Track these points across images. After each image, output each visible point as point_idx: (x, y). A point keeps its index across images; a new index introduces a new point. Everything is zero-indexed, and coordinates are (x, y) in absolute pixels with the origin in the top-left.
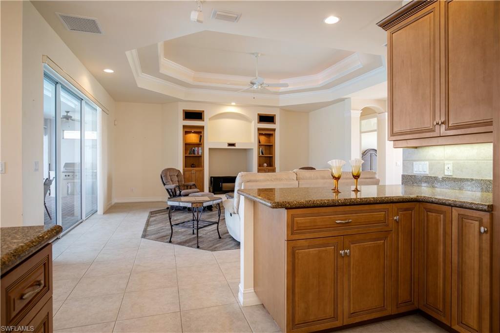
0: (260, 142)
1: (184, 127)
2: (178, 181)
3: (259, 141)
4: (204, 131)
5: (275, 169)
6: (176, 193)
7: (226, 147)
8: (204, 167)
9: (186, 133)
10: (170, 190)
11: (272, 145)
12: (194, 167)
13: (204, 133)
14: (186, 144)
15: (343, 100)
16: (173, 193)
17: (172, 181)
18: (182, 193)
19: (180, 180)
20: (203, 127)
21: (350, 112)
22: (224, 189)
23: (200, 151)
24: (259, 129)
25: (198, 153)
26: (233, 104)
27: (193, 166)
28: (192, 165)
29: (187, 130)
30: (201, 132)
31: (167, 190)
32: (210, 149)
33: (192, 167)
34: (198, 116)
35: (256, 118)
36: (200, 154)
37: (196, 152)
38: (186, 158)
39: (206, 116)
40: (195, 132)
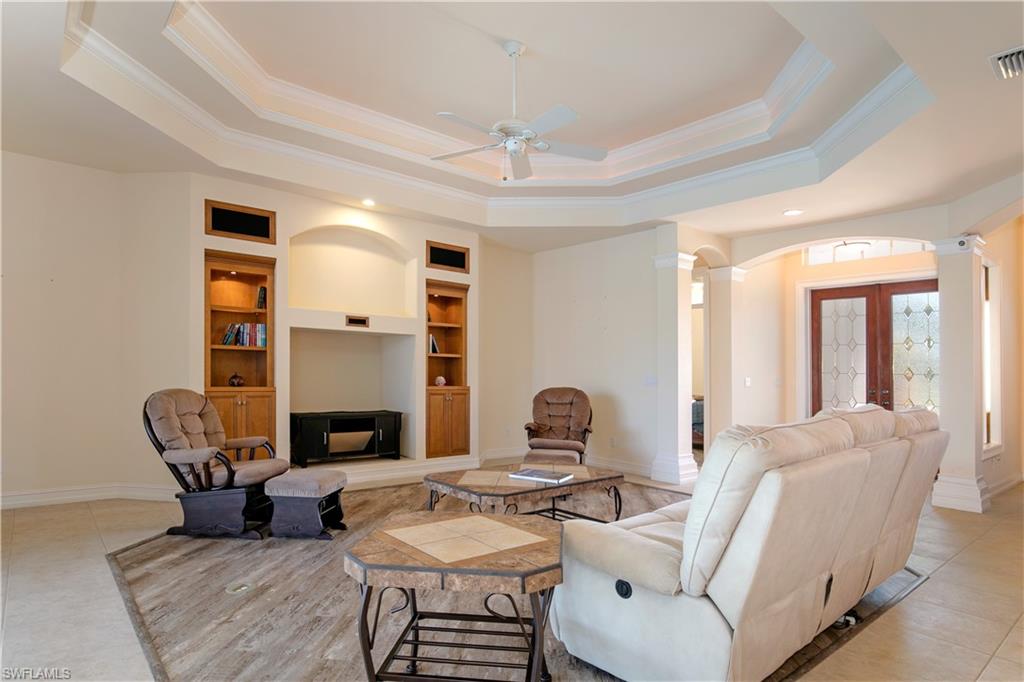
0: (429, 320)
1: (210, 255)
2: (205, 433)
3: (429, 315)
4: (273, 274)
5: (468, 389)
6: (209, 476)
7: (343, 326)
8: (273, 385)
9: (215, 275)
10: (183, 470)
11: (458, 330)
12: (239, 385)
13: (273, 282)
14: (213, 311)
15: (651, 226)
16: (197, 477)
17: (186, 433)
18: (237, 478)
19: (210, 430)
20: (271, 263)
21: (677, 255)
22: (333, 449)
23: (260, 337)
24: (430, 284)
25: (253, 341)
26: (369, 203)
27: (235, 381)
28: (235, 377)
29: (218, 267)
30: (263, 278)
31: (173, 468)
32: (294, 331)
33: (233, 385)
34: (257, 225)
35: (423, 254)
36: (259, 343)
37: (246, 338)
38: (215, 355)
39: (281, 228)
40: (240, 277)
